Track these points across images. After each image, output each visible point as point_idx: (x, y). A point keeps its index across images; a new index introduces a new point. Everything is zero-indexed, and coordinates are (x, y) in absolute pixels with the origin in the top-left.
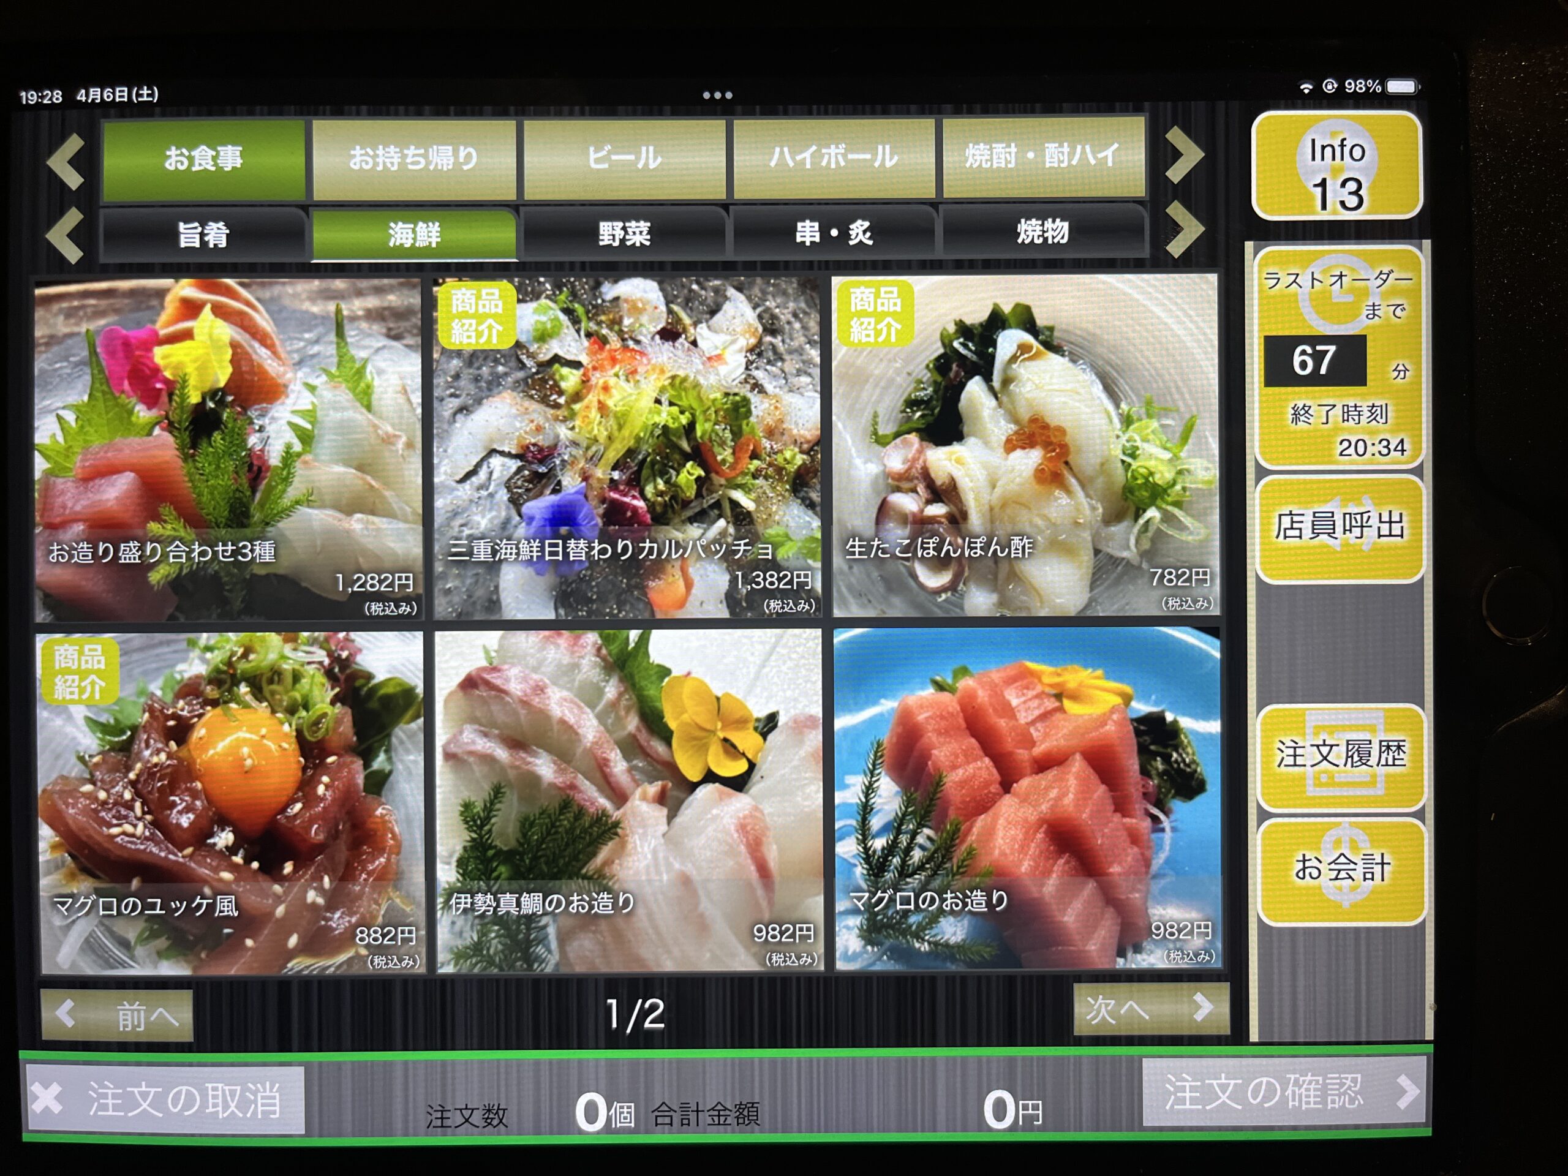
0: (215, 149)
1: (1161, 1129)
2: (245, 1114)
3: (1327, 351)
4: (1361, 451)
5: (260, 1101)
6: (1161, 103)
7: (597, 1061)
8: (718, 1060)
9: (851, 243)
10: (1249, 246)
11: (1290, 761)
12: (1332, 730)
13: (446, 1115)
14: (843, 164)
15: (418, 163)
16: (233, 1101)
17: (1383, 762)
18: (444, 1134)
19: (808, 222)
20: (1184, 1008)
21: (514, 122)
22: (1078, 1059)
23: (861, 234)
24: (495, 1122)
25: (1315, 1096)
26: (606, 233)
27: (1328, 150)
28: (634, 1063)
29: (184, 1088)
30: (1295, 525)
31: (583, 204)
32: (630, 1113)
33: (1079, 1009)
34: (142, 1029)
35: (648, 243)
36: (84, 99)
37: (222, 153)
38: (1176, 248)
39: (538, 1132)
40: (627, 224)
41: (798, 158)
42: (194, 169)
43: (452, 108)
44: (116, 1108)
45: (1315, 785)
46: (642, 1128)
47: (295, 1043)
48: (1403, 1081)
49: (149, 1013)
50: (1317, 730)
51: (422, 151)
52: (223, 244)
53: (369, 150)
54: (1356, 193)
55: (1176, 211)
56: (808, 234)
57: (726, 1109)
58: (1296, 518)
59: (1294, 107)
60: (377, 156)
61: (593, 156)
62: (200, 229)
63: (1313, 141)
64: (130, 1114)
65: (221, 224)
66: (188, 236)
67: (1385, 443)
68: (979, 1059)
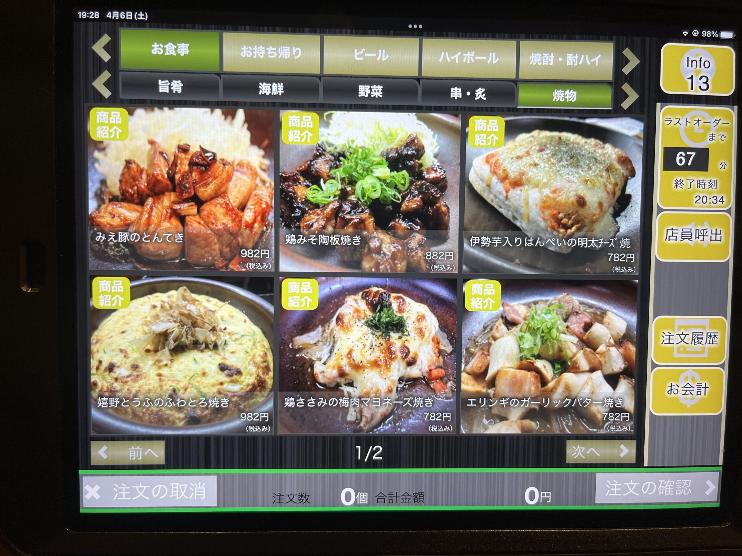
0: (175, 44)
1: (603, 504)
2: (189, 497)
3: (691, 155)
4: (705, 201)
5: (196, 491)
6: (621, 37)
7: (351, 474)
8: (406, 474)
9: (476, 99)
10: (659, 105)
11: (667, 341)
12: (686, 328)
13: (282, 497)
14: (473, 61)
15: (273, 54)
16: (183, 491)
17: (708, 342)
18: (281, 506)
19: (456, 88)
20: (616, 451)
21: (319, 36)
22: (567, 474)
23: (481, 95)
24: (304, 501)
25: (671, 490)
26: (362, 91)
27: (694, 63)
28: (368, 475)
29: (160, 486)
30: (674, 235)
31: (351, 76)
32: (366, 497)
33: (569, 451)
34: (140, 459)
35: (381, 96)
36: (110, 17)
37: (179, 47)
38: (626, 105)
39: (323, 505)
40: (372, 87)
41: (452, 58)
42: (166, 54)
43: (290, 29)
44: (127, 496)
45: (678, 353)
46: (371, 504)
47: (212, 465)
48: (709, 483)
49: (144, 451)
50: (680, 328)
51: (275, 49)
52: (180, 91)
53: (250, 48)
54: (706, 83)
55: (626, 88)
56: (456, 94)
57: (409, 495)
58: (674, 231)
59: (679, 42)
60: (253, 51)
61: (356, 53)
62: (169, 84)
63: (688, 58)
64: (134, 499)
65: (179, 82)
66: (163, 87)
67: (715, 198)
68: (524, 473)
